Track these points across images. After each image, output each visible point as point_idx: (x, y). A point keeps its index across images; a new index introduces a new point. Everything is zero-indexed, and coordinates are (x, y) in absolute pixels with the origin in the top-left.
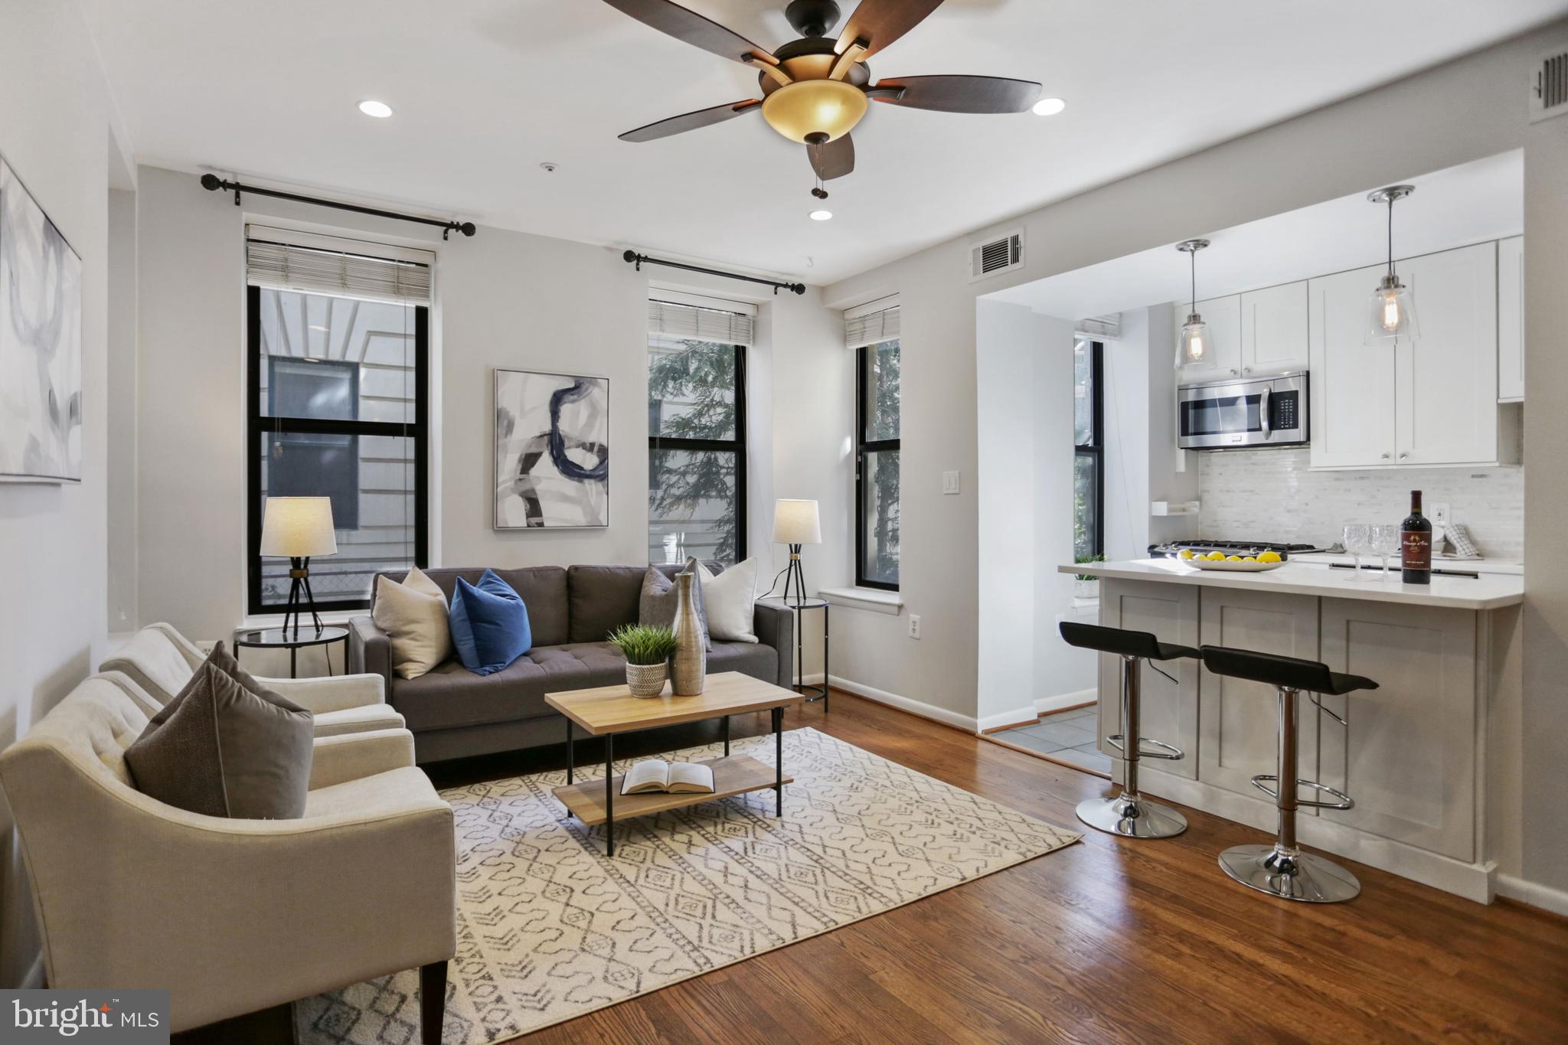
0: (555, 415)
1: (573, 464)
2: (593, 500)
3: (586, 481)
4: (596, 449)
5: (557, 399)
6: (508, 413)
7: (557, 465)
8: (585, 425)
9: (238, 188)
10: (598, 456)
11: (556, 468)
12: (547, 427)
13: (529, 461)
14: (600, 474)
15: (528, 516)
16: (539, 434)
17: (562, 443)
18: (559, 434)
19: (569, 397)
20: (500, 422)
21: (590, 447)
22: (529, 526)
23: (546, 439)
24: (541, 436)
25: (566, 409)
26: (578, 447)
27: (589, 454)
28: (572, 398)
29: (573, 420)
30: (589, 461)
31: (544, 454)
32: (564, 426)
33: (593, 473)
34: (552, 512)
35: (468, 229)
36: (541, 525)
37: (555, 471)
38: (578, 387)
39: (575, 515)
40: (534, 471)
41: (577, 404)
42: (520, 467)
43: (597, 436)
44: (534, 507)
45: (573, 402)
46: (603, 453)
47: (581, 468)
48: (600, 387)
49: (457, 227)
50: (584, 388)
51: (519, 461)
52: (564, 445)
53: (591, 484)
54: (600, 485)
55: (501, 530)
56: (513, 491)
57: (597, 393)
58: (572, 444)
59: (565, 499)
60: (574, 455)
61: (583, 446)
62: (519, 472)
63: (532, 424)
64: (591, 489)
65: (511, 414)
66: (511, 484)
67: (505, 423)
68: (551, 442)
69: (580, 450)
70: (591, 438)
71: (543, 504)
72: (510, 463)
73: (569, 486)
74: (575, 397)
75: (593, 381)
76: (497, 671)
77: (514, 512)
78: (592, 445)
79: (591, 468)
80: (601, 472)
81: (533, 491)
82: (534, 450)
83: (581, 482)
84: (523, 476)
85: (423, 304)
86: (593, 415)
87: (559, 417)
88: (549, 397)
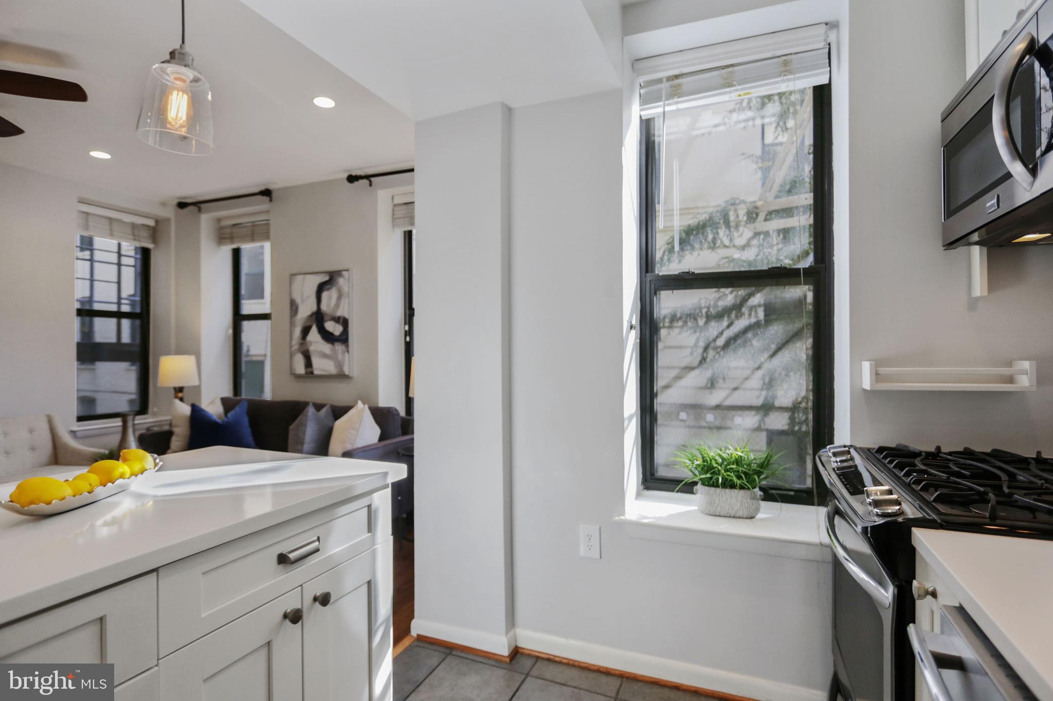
0: (319, 299)
1: (328, 332)
2: (340, 356)
3: (336, 344)
4: (341, 321)
5: (321, 288)
6: (296, 302)
7: (320, 334)
8: (335, 305)
10: (343, 326)
11: (319, 336)
12: (315, 308)
13: (306, 331)
14: (343, 339)
15: (306, 367)
16: (310, 314)
17: (323, 318)
18: (321, 312)
19: (326, 287)
20: (293, 307)
21: (337, 320)
22: (306, 374)
23: (314, 316)
24: (312, 315)
25: (325, 295)
26: (331, 320)
27: (337, 325)
29: (329, 300)
30: (338, 330)
31: (313, 327)
32: (324, 307)
33: (339, 338)
34: (318, 365)
35: (268, 193)
36: (312, 373)
37: (319, 338)
38: (331, 280)
39: (330, 367)
40: (308, 338)
41: (330, 291)
42: (301, 335)
43: (342, 312)
44: (308, 361)
45: (328, 290)
46: (345, 322)
47: (333, 335)
48: (344, 277)
50: (333, 280)
51: (301, 332)
52: (324, 320)
53: (338, 346)
54: (344, 346)
55: (295, 377)
56: (299, 351)
57: (341, 281)
58: (328, 318)
59: (324, 356)
60: (330, 326)
61: (334, 319)
62: (301, 338)
63: (307, 308)
64: (339, 349)
65: (298, 302)
66: (298, 346)
67: (295, 308)
68: (317, 318)
69: (333, 323)
70: (339, 313)
71: (312, 359)
72: (298, 333)
73: (326, 347)
74: (329, 287)
75: (339, 273)
77: (300, 364)
78: (339, 318)
79: (339, 335)
80: (345, 337)
81: (308, 350)
82: (308, 324)
83: (333, 344)
84: (303, 341)
86: (340, 297)
87: (321, 301)
88: (315, 288)
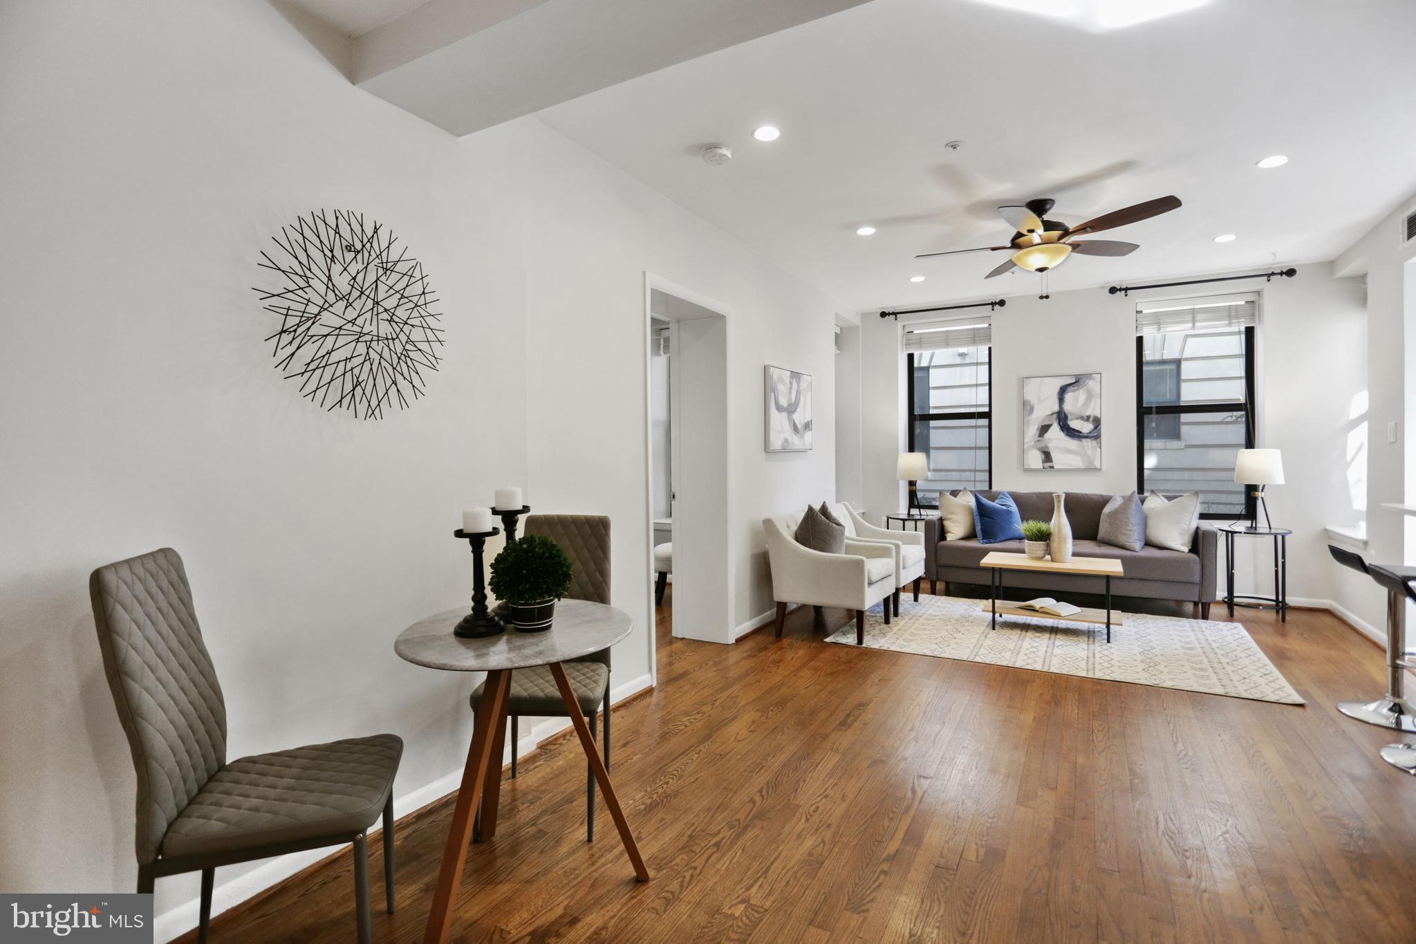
0: (1061, 400)
1: (1074, 430)
2: (1089, 452)
3: (1084, 440)
4: (1091, 419)
5: (1063, 391)
6: (1030, 402)
7: (1063, 431)
8: (1083, 405)
9: (895, 314)
10: (1093, 424)
11: (1062, 433)
12: (1056, 409)
13: (1044, 429)
14: (1095, 435)
15: (1043, 462)
16: (1050, 413)
17: (1066, 417)
18: (1064, 413)
19: (1071, 388)
20: (1026, 408)
21: (1088, 419)
22: (1044, 468)
23: (1055, 416)
24: (1052, 414)
25: (1069, 397)
26: (1078, 419)
27: (1086, 423)
28: (1073, 389)
29: (1073, 403)
30: (1086, 428)
31: (1053, 426)
32: (1068, 407)
33: (1089, 435)
34: (1058, 460)
35: (1002, 303)
36: (1052, 467)
37: (1062, 435)
38: (1078, 382)
39: (1077, 462)
40: (1047, 435)
41: (1077, 392)
42: (1038, 433)
43: (1092, 411)
44: (1047, 456)
45: (1073, 391)
46: (1097, 422)
47: (1081, 432)
48: (1094, 379)
49: (996, 303)
50: (1081, 382)
51: (1037, 430)
52: (1067, 419)
53: (1087, 442)
54: (1094, 443)
55: (1028, 471)
56: (1034, 447)
57: (1091, 384)
58: (1073, 417)
59: (1070, 451)
60: (1074, 424)
61: (1082, 418)
62: (1037, 435)
63: (1045, 407)
64: (1088, 446)
65: (1032, 402)
66: (1032, 443)
67: (1028, 408)
68: (1059, 417)
69: (1080, 422)
70: (1088, 412)
71: (1053, 455)
72: (1033, 431)
73: (1072, 444)
74: (1076, 388)
75: (1089, 376)
76: (991, 543)
77: (1035, 459)
78: (1089, 416)
79: (1088, 432)
80: (1096, 434)
81: (1047, 447)
82: (1047, 423)
83: (1080, 441)
84: (1040, 438)
85: (990, 346)
86: (1090, 396)
87: (1064, 402)
88: (1057, 390)
